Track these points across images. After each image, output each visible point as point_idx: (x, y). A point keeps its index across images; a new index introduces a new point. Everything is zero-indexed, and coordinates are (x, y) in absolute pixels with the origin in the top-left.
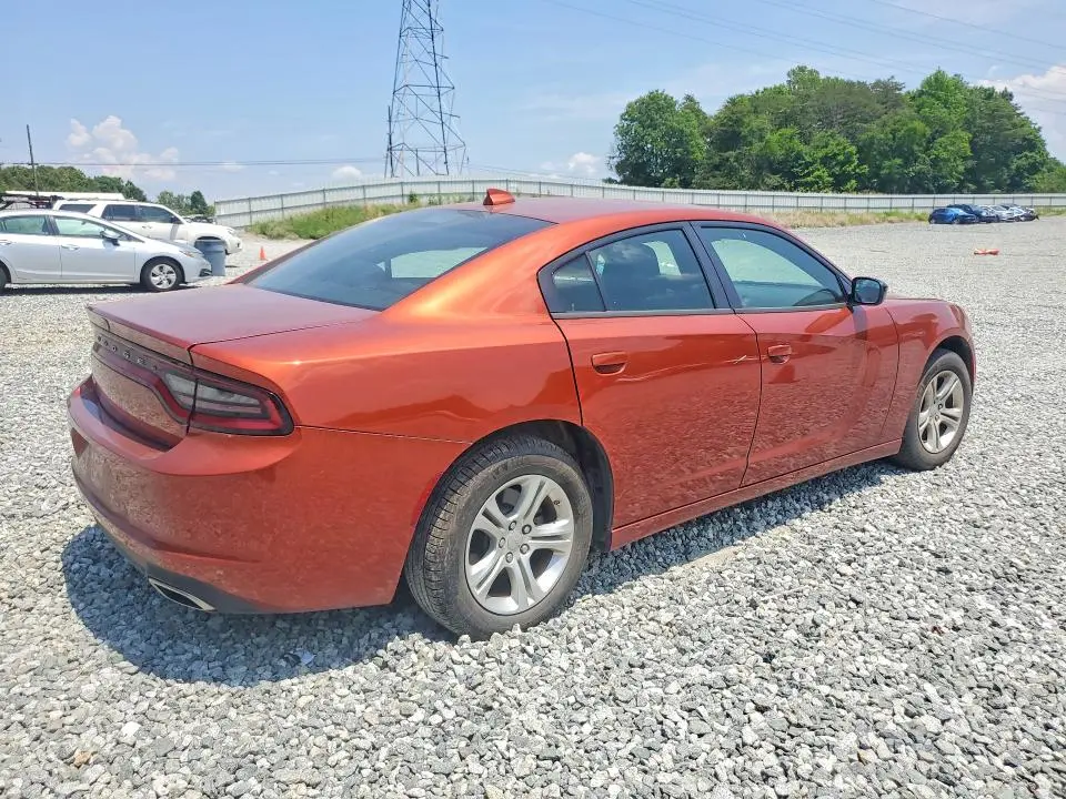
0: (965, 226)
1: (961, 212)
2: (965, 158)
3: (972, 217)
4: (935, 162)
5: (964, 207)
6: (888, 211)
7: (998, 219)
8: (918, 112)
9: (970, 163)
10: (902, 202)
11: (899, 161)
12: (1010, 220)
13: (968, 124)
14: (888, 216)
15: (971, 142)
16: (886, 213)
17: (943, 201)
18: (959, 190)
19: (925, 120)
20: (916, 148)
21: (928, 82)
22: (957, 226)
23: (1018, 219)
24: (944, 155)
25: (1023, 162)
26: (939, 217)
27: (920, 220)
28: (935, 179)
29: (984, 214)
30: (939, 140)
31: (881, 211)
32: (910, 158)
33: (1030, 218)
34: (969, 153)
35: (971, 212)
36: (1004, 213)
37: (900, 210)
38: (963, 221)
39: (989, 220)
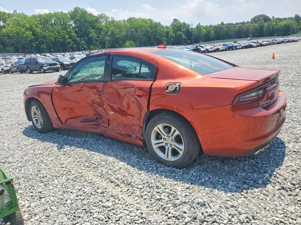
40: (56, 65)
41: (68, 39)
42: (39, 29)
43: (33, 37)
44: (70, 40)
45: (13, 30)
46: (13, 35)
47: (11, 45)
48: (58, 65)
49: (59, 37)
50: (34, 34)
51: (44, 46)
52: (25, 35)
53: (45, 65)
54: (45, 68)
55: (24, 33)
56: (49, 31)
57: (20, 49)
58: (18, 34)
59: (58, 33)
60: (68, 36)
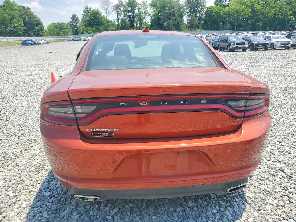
0: (33, 46)
1: (30, 42)
2: (23, 26)
3: (33, 44)
4: (14, 27)
5: (31, 41)
6: (7, 42)
7: (40, 44)
8: (5, 11)
9: (25, 28)
10: (11, 39)
11: (4, 27)
12: (43, 44)
13: (21, 16)
14: (8, 43)
15: (23, 21)
16: (7, 43)
17: (24, 39)
18: (24, 35)
19: (8, 14)
20: (8, 23)
21: (5, 2)
22: (30, 46)
23: (45, 43)
24: (16, 25)
25: (38, 28)
26: (24, 43)
27: (18, 44)
28: (16, 32)
29: (37, 42)
30: (14, 20)
31: (5, 42)
32: (6, 26)
33: (48, 43)
34: (24, 25)
35: (33, 42)
36: (41, 42)
37: (11, 42)
38: (32, 44)
39: (38, 44)
40: (244, 44)
41: (290, 15)
42: (260, 6)
43: (251, 14)
44: (292, 17)
45: (234, 8)
46: (233, 14)
47: (229, 23)
48: (246, 44)
49: (280, 13)
50: (253, 11)
51: (260, 24)
52: (243, 13)
53: (233, 44)
54: (231, 47)
55: (243, 10)
56: (270, 7)
57: (235, 27)
58: (237, 11)
59: (280, 8)
60: (291, 12)
